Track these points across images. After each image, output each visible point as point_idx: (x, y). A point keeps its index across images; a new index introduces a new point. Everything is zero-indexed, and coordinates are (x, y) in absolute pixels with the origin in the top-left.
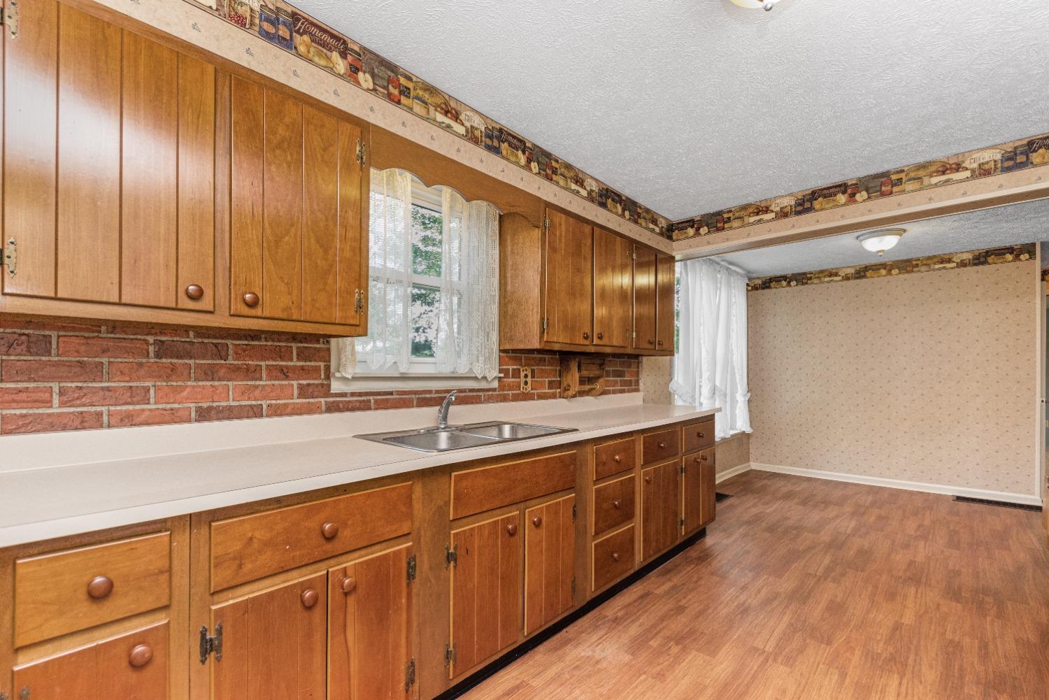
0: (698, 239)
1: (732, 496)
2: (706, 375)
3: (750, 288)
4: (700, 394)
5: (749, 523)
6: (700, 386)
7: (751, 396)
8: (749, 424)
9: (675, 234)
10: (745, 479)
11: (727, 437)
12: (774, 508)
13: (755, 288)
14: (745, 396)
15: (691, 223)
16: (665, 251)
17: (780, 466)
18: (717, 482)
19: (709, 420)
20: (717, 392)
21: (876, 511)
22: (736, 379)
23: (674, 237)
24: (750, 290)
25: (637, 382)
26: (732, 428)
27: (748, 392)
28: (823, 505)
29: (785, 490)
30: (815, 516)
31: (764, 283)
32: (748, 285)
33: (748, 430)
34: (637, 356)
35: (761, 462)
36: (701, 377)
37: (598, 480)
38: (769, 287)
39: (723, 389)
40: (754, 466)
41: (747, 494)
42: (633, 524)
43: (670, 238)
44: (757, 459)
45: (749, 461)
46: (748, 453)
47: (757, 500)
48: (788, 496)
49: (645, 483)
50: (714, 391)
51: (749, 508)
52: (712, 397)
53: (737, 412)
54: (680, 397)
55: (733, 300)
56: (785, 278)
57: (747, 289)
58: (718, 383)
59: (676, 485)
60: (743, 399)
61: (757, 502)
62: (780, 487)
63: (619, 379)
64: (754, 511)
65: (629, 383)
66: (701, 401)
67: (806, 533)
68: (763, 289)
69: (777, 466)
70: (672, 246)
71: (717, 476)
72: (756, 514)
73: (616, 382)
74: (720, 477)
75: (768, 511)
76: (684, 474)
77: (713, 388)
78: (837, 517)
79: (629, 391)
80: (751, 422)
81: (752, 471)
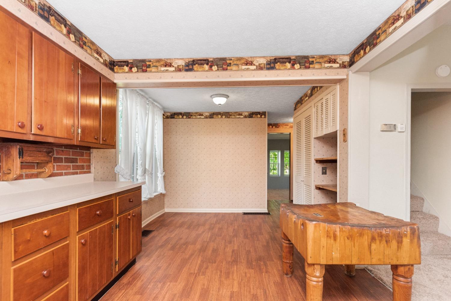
0: (131, 74)
1: (154, 231)
2: (140, 162)
3: (165, 117)
4: (137, 174)
5: (162, 246)
6: (137, 169)
7: (165, 174)
8: (164, 189)
9: (116, 68)
10: (161, 219)
11: (152, 197)
12: (175, 234)
13: (167, 117)
14: (162, 174)
15: (126, 63)
16: (108, 77)
17: (179, 209)
18: (142, 227)
19: (138, 189)
20: (147, 172)
21: (218, 226)
22: (157, 165)
23: (115, 70)
24: (165, 118)
25: (89, 167)
26: (155, 192)
27: (164, 172)
28: (197, 227)
29: (181, 221)
30: (194, 234)
31: (172, 115)
32: (164, 115)
33: (164, 192)
34: (88, 148)
35: (170, 208)
36: (137, 164)
37: (16, 261)
38: (173, 118)
39: (150, 170)
40: (167, 210)
41: (162, 228)
42: (67, 283)
43: (112, 70)
44: (168, 206)
45: (164, 208)
46: (164, 204)
47: (167, 230)
48: (181, 225)
49: (81, 245)
50: (145, 171)
51: (162, 237)
52: (144, 175)
53: (158, 183)
54: (122, 176)
55: (156, 121)
56: (180, 114)
57: (163, 117)
58: (147, 167)
59: (111, 238)
60: (161, 176)
61: (167, 232)
62: (178, 220)
63: (71, 164)
64: (165, 238)
65: (82, 167)
66: (137, 178)
67: (190, 246)
68: (171, 118)
69: (177, 209)
70: (114, 76)
71: (142, 223)
72: (166, 240)
73: (69, 167)
74: (144, 223)
75: (172, 236)
76: (118, 229)
77: (144, 170)
78: (203, 232)
79: (81, 173)
80: (165, 187)
81: (165, 213)
